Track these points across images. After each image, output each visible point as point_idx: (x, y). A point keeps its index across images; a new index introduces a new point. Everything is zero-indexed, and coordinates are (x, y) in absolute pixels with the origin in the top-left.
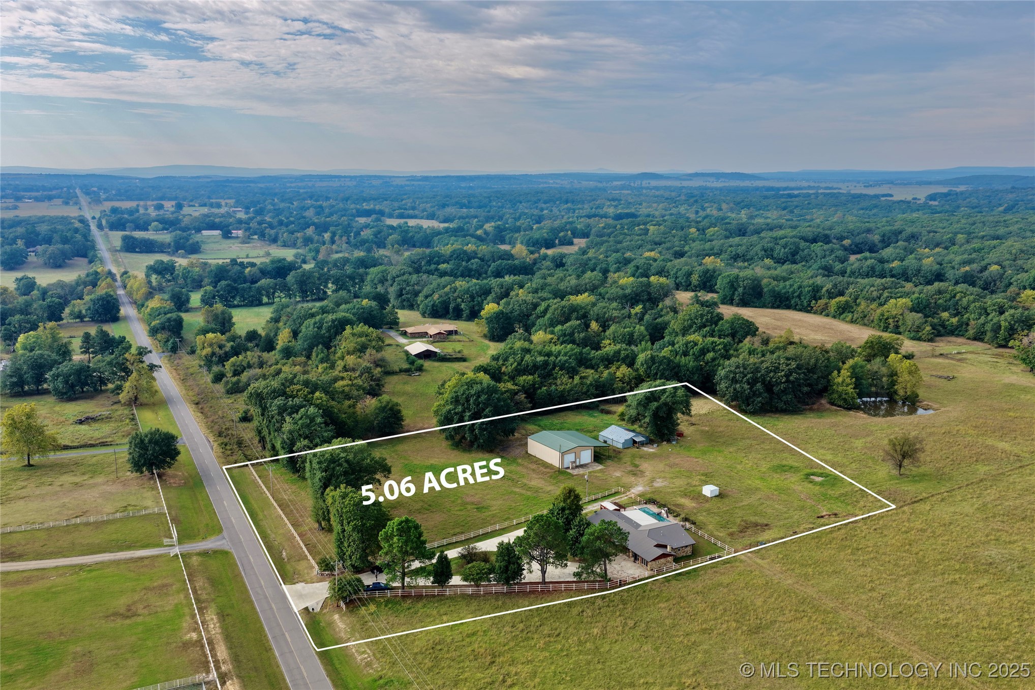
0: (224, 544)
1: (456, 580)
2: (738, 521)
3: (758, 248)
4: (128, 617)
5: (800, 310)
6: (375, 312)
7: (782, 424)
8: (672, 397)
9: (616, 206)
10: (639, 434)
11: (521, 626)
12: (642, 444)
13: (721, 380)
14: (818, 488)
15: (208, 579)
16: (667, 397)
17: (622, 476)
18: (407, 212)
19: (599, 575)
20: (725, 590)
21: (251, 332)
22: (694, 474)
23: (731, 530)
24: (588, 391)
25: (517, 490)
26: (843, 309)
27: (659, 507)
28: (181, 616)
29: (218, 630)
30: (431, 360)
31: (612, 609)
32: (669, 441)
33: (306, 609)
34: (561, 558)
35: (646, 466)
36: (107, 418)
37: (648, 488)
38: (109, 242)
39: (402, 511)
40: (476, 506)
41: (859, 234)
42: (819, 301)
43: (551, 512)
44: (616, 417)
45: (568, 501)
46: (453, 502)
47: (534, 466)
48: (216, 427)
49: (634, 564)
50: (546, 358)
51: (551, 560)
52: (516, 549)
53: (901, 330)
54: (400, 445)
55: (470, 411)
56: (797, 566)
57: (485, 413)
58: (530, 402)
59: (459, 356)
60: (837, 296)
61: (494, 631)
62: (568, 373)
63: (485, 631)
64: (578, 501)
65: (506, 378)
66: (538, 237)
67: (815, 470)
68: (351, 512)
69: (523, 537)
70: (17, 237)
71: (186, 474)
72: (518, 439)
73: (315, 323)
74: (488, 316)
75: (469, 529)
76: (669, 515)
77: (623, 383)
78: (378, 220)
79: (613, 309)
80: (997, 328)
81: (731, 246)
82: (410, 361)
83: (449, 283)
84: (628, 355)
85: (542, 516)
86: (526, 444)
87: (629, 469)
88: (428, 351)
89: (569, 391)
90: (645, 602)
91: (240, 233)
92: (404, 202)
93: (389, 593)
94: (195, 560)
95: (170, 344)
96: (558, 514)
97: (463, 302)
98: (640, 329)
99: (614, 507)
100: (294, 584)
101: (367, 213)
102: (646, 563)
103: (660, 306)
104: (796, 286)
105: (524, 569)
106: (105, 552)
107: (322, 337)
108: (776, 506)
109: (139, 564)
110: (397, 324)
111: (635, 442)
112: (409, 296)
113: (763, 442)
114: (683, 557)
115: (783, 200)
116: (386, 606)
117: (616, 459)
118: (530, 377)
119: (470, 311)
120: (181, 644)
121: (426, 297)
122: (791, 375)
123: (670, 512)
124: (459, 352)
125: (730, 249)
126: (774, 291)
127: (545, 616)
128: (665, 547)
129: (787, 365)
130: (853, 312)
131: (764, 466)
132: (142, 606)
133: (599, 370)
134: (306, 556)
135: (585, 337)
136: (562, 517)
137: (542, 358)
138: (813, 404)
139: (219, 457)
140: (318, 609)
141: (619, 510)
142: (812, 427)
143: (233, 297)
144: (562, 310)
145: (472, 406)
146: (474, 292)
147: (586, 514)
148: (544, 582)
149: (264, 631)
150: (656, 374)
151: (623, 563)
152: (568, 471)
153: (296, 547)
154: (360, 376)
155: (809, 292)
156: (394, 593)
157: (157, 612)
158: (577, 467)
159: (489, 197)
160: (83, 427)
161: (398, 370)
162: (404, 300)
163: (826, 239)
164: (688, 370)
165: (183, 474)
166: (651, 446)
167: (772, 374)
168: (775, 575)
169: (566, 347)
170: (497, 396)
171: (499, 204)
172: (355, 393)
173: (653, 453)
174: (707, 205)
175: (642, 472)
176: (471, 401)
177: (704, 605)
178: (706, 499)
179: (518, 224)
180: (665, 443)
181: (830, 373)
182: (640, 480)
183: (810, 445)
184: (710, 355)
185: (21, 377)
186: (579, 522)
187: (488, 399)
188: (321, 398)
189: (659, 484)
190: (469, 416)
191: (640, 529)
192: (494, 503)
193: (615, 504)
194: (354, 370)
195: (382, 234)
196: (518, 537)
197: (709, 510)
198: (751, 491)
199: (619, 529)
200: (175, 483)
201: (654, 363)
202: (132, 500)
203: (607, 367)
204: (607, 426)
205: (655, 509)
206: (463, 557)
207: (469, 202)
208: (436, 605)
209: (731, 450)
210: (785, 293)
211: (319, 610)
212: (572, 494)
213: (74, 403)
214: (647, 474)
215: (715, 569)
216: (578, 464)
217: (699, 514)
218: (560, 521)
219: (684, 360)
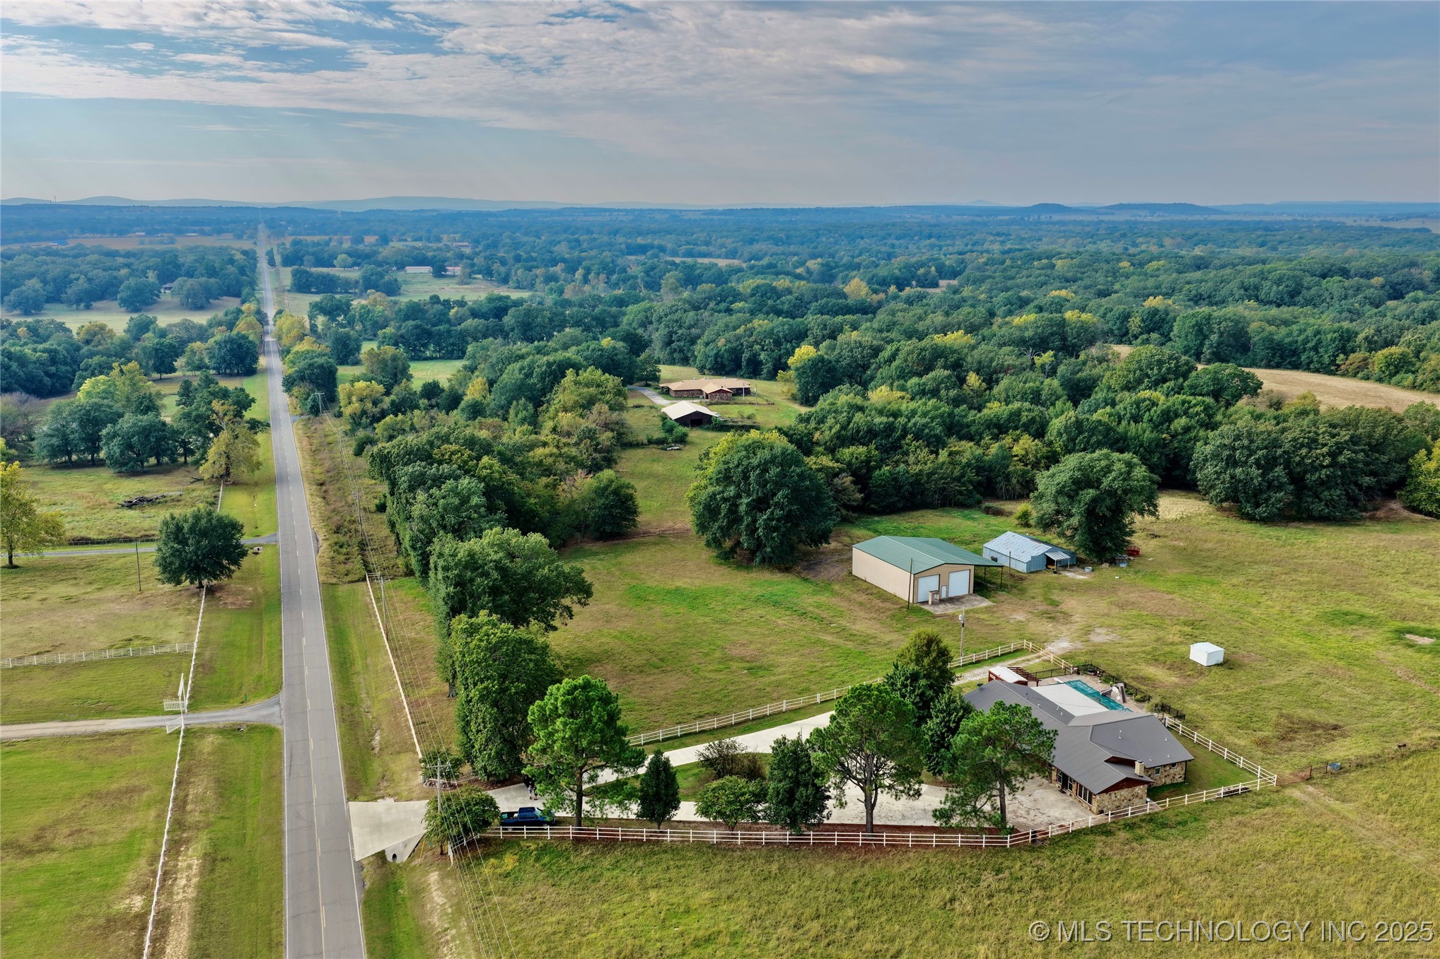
0: (273, 714)
1: (687, 811)
2: (1273, 715)
3: (1233, 285)
4: (30, 853)
5: (1317, 371)
6: (620, 357)
7: (1325, 540)
8: (1124, 480)
9: (1003, 242)
10: (1056, 548)
11: (815, 927)
12: (1064, 565)
13: (1206, 460)
14: (1427, 657)
15: (218, 781)
16: (1114, 479)
17: (1028, 620)
18: (697, 248)
19: (988, 819)
20: (1272, 869)
21: (430, 384)
22: (1168, 622)
23: (1260, 734)
24: (963, 475)
25: (829, 638)
26: (1396, 367)
27: (1106, 681)
28: (130, 858)
29: (191, 892)
30: (702, 428)
31: (1017, 897)
32: (1113, 562)
33: (381, 855)
34: (907, 775)
35: (1071, 603)
36: (173, 500)
37: (1079, 645)
38: (279, 280)
39: (609, 667)
40: (748, 665)
41: (1395, 270)
42: (1352, 356)
43: (891, 680)
44: (1013, 520)
45: (926, 661)
46: (707, 655)
47: (862, 598)
48: (336, 518)
49: (1060, 796)
50: (891, 419)
51: (887, 782)
52: (813, 755)
54: (628, 555)
55: (749, 495)
56: (1427, 820)
57: (776, 499)
58: (860, 491)
59: (748, 423)
60: (1383, 347)
61: (754, 935)
62: (928, 446)
63: (734, 935)
64: (945, 663)
65: (821, 449)
66: (885, 274)
67: (1412, 624)
68: (479, 663)
69: (827, 730)
70: (149, 268)
71: (260, 590)
72: (835, 551)
73: (522, 369)
74: (799, 365)
75: (730, 708)
76: (1127, 698)
77: (1026, 465)
78: (657, 256)
79: (1007, 356)
81: (1188, 283)
82: (667, 427)
83: (745, 322)
84: (1033, 418)
85: (869, 688)
86: (850, 559)
87: (1041, 608)
88: (697, 413)
89: (930, 475)
90: (1092, 883)
91: (458, 270)
92: (695, 236)
93: (548, 833)
94: (208, 744)
95: (309, 403)
96: (905, 686)
97: (762, 349)
98: (1053, 384)
99: (1012, 677)
100: (375, 799)
101: (642, 249)
102: (1089, 797)
103: (1082, 356)
104: (1310, 332)
105: (829, 798)
106: (53, 719)
107: (532, 388)
108: (1348, 690)
109: (103, 745)
110: (657, 379)
111: (1050, 562)
112: (682, 344)
113: (1295, 570)
114: (1165, 786)
115: (1259, 233)
116: (537, 859)
117: (1015, 591)
118: (862, 449)
119: (774, 364)
120: (102, 921)
121: (707, 344)
122: (1341, 453)
123: (1127, 691)
124: (749, 418)
125: (1187, 286)
126: (1272, 340)
127: (869, 905)
128: (1131, 764)
129: (1333, 436)
130: (1413, 373)
131: (1307, 613)
132: (66, 831)
133: (982, 443)
134: (413, 744)
135: (959, 396)
136: (913, 691)
137: (884, 419)
138: (1376, 509)
139: (323, 565)
140: (403, 858)
141: (1025, 684)
142: (1385, 547)
143: (425, 346)
144: (919, 354)
145: (754, 486)
146: (781, 335)
147: (960, 688)
148: (870, 827)
149: (281, 899)
151: (1039, 793)
152: (925, 607)
153: (398, 726)
154: (577, 444)
155: (1333, 340)
156: (560, 831)
157: (90, 846)
158: (942, 601)
159: (816, 231)
160: (131, 513)
161: (645, 441)
162: (675, 350)
163: (1345, 273)
164: (1141, 445)
165: (255, 589)
166: (1081, 571)
167: (1304, 451)
168: (1379, 838)
169: (925, 404)
170: (798, 470)
171: (831, 240)
172: (561, 466)
173: (1085, 583)
174: (1140, 240)
175: (1067, 615)
176: (752, 478)
177: (1229, 903)
178: (1200, 671)
179: (856, 260)
180: (1106, 565)
181: (1412, 454)
182: (1063, 628)
183: (1389, 578)
184: (1181, 422)
185: (65, 437)
186: (948, 705)
187: (783, 475)
188: (491, 467)
189: (1100, 637)
190: (748, 504)
191: (1072, 723)
192: (783, 660)
193: (1018, 671)
194: (569, 434)
195: (656, 270)
196: (818, 731)
197: (1208, 691)
198: (1288, 658)
199: (1036, 724)
200: (233, 603)
201: (1081, 433)
202: (146, 629)
203: (996, 438)
204: (996, 534)
205: (1097, 685)
206: (708, 762)
207: (788, 237)
208: (640, 863)
209: (1234, 581)
210: (1290, 344)
211: (405, 858)
212: (934, 647)
213: (137, 479)
214: (1076, 618)
215: (1239, 818)
216: (944, 596)
217: (1188, 699)
218: (907, 701)
219: (1133, 429)
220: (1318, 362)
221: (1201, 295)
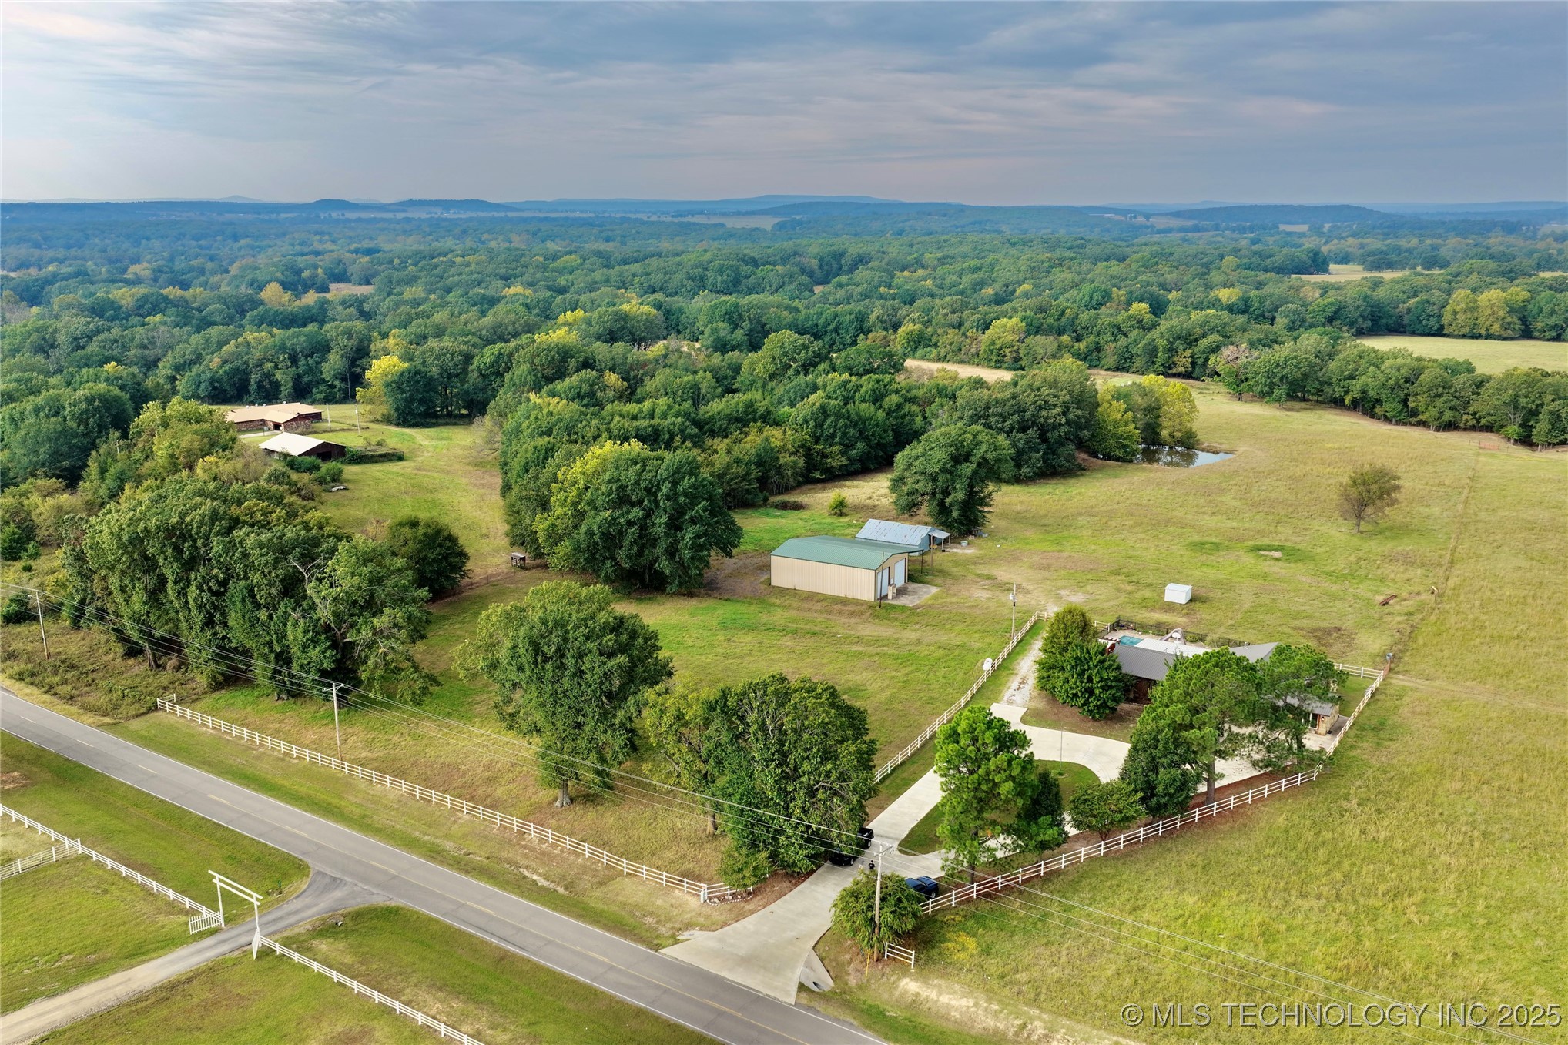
0: (352, 892)
33: (805, 988)
35: (1002, 575)
42: (870, 335)
44: (822, 512)
53: (1023, 363)
59: (387, 450)
74: (388, 380)
80: (1152, 352)
88: (325, 445)
93: (953, 899)
94: (335, 953)
111: (932, 542)
117: (939, 574)
119: (294, 384)
129: (1056, 397)
130: (934, 346)
131: (1177, 548)
140: (827, 981)
150: (833, 436)
152: (890, 602)
156: (964, 893)
158: (898, 593)
166: (959, 546)
167: (1044, 413)
173: (982, 555)
189: (1073, 597)
205: (1142, 636)
209: (1087, 533)
211: (831, 982)
220: (841, 343)
221: (653, 287)
